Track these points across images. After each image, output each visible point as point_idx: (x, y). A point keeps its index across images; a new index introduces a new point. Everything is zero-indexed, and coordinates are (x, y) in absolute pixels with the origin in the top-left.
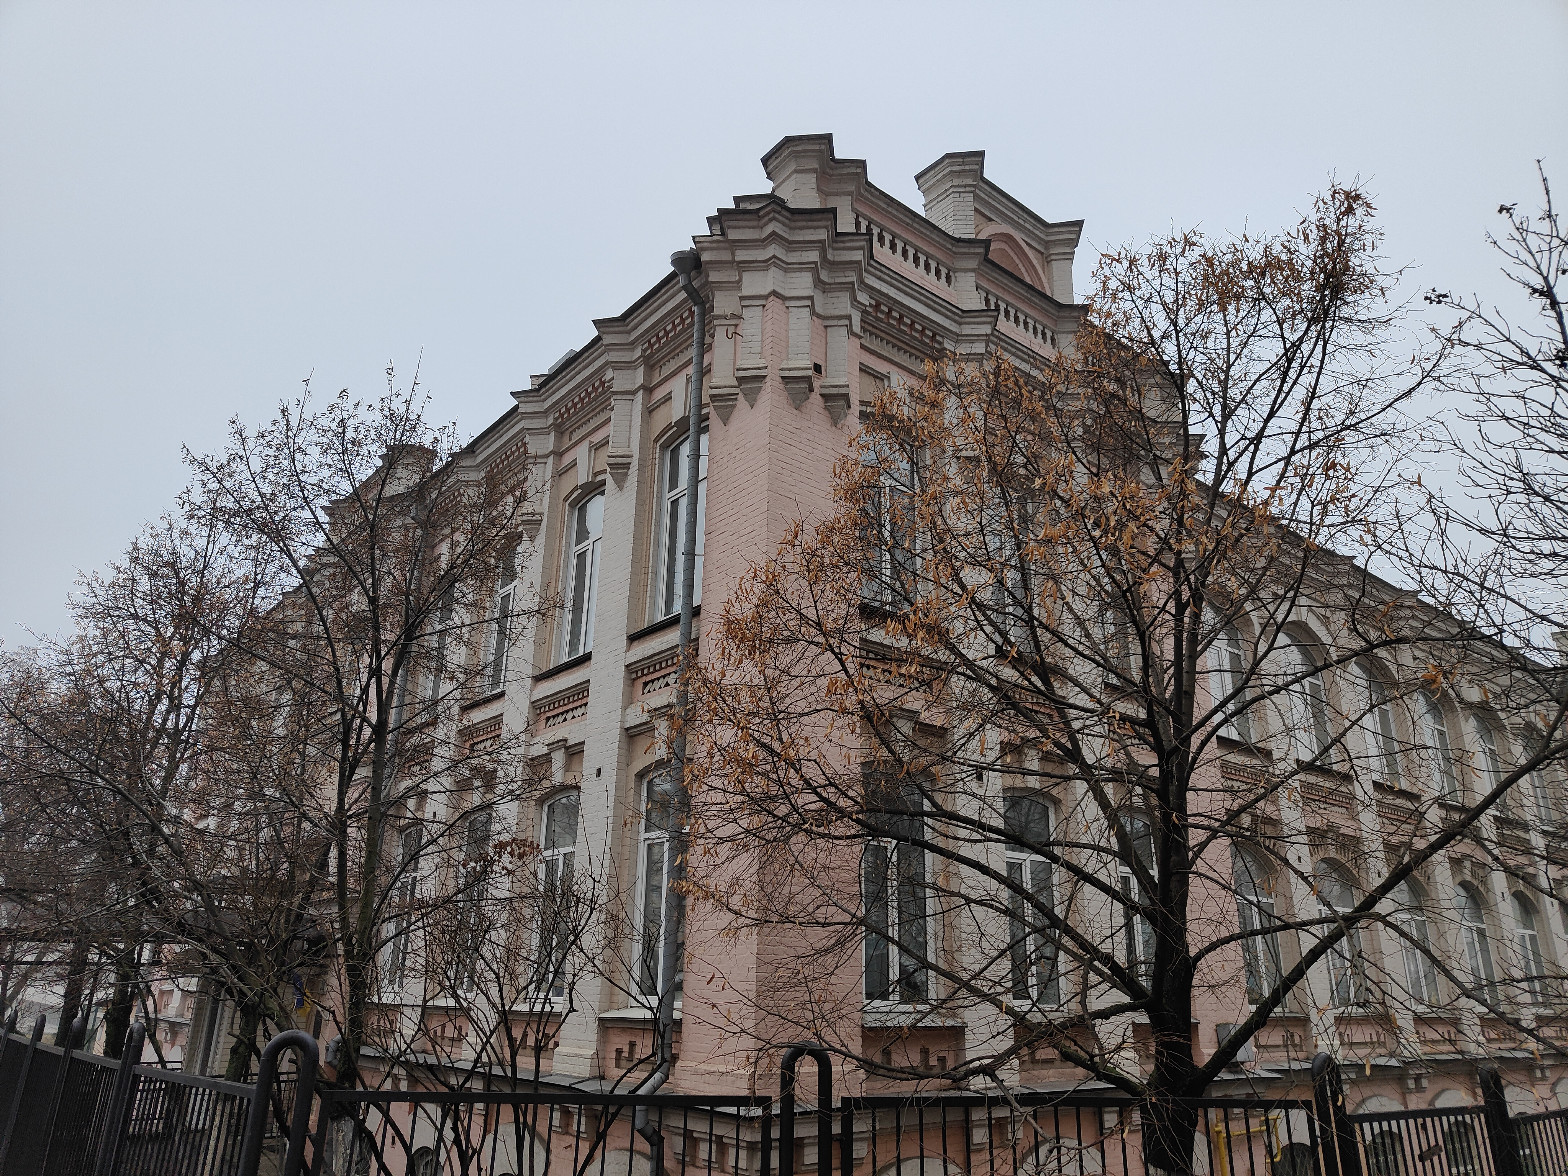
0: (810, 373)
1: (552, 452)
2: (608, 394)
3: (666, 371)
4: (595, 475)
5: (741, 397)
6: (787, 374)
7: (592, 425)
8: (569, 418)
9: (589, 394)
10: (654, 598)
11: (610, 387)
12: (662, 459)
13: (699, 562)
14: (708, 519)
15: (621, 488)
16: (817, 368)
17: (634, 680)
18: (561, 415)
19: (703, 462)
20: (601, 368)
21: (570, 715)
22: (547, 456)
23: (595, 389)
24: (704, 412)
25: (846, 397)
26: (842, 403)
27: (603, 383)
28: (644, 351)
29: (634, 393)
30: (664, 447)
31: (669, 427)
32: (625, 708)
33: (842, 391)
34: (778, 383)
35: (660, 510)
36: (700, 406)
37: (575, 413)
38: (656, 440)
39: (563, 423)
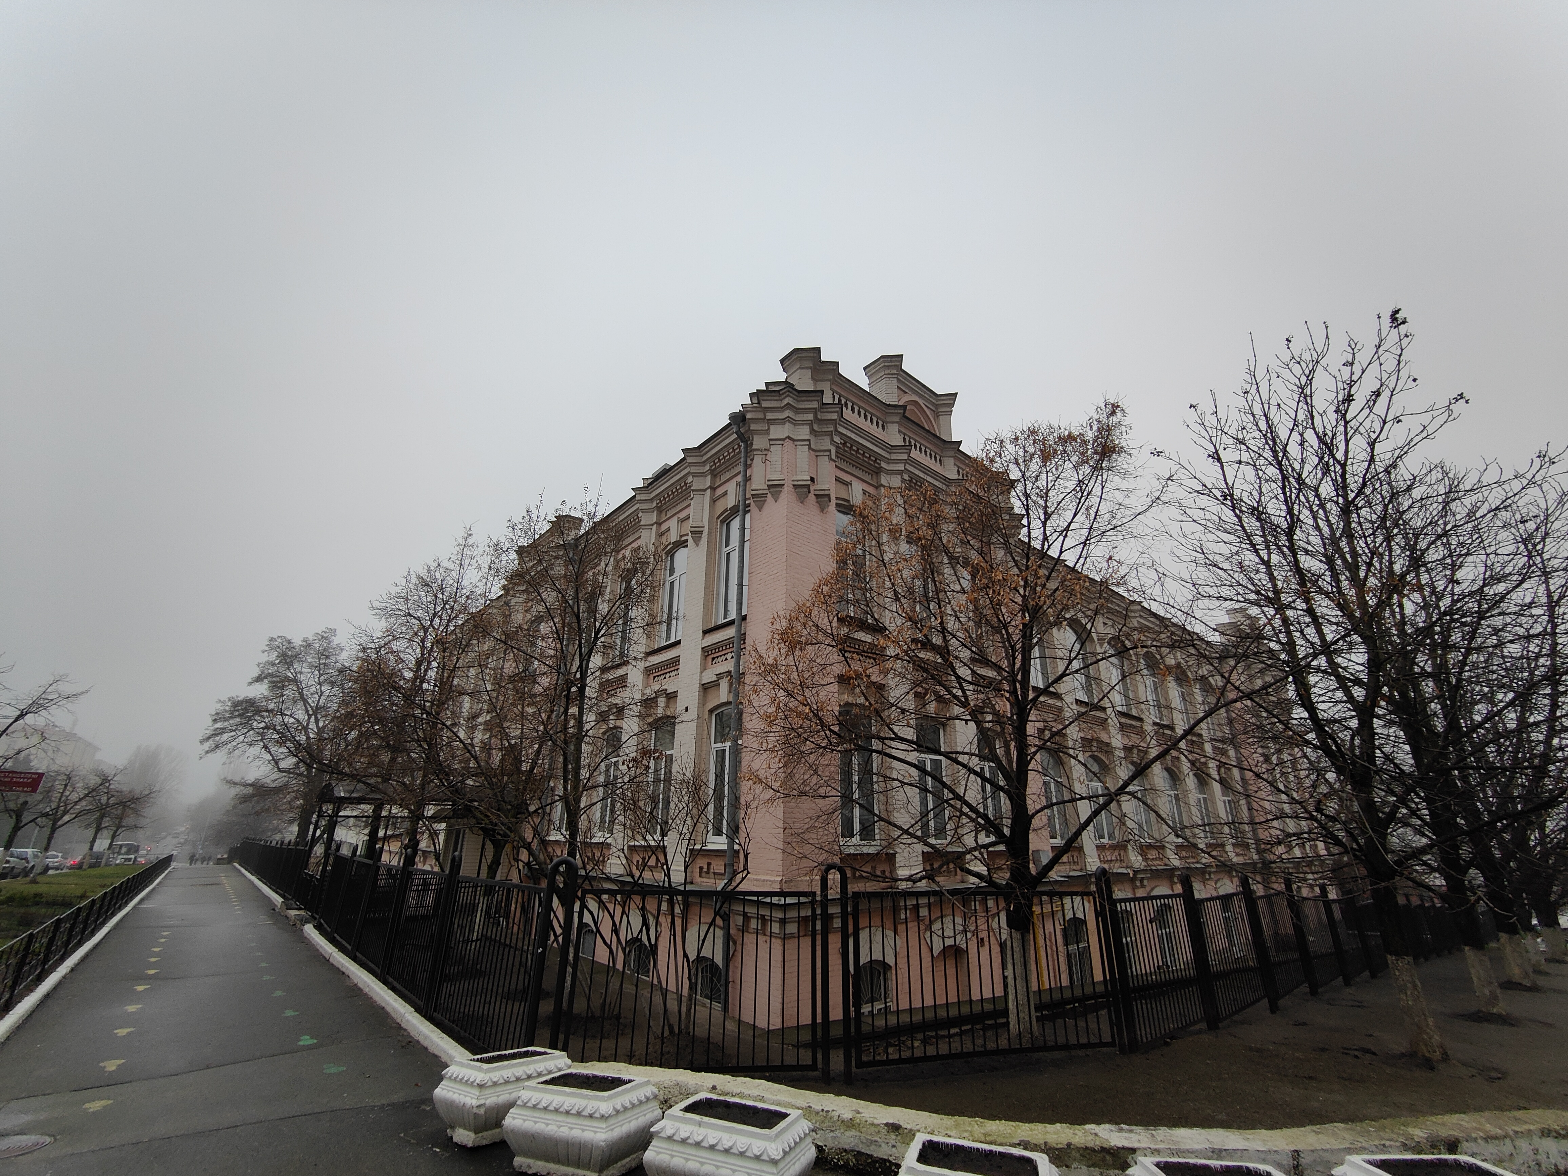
0: (809, 483)
1: (656, 523)
2: (688, 490)
3: (723, 479)
4: (681, 536)
5: (769, 495)
6: (796, 483)
7: (679, 508)
8: (665, 503)
9: (677, 490)
10: (717, 609)
11: (690, 487)
12: (721, 528)
13: (745, 589)
14: (750, 565)
15: (697, 545)
16: (812, 479)
17: (706, 656)
18: (661, 502)
19: (747, 532)
20: (685, 476)
21: (668, 675)
22: (652, 525)
23: (681, 487)
24: (747, 502)
25: (829, 496)
26: (826, 499)
27: (686, 484)
28: (711, 466)
29: (705, 490)
30: (722, 522)
31: (726, 510)
32: (701, 673)
33: (827, 492)
34: (791, 488)
35: (720, 558)
36: (746, 499)
37: (669, 501)
38: (718, 518)
39: (662, 506)
